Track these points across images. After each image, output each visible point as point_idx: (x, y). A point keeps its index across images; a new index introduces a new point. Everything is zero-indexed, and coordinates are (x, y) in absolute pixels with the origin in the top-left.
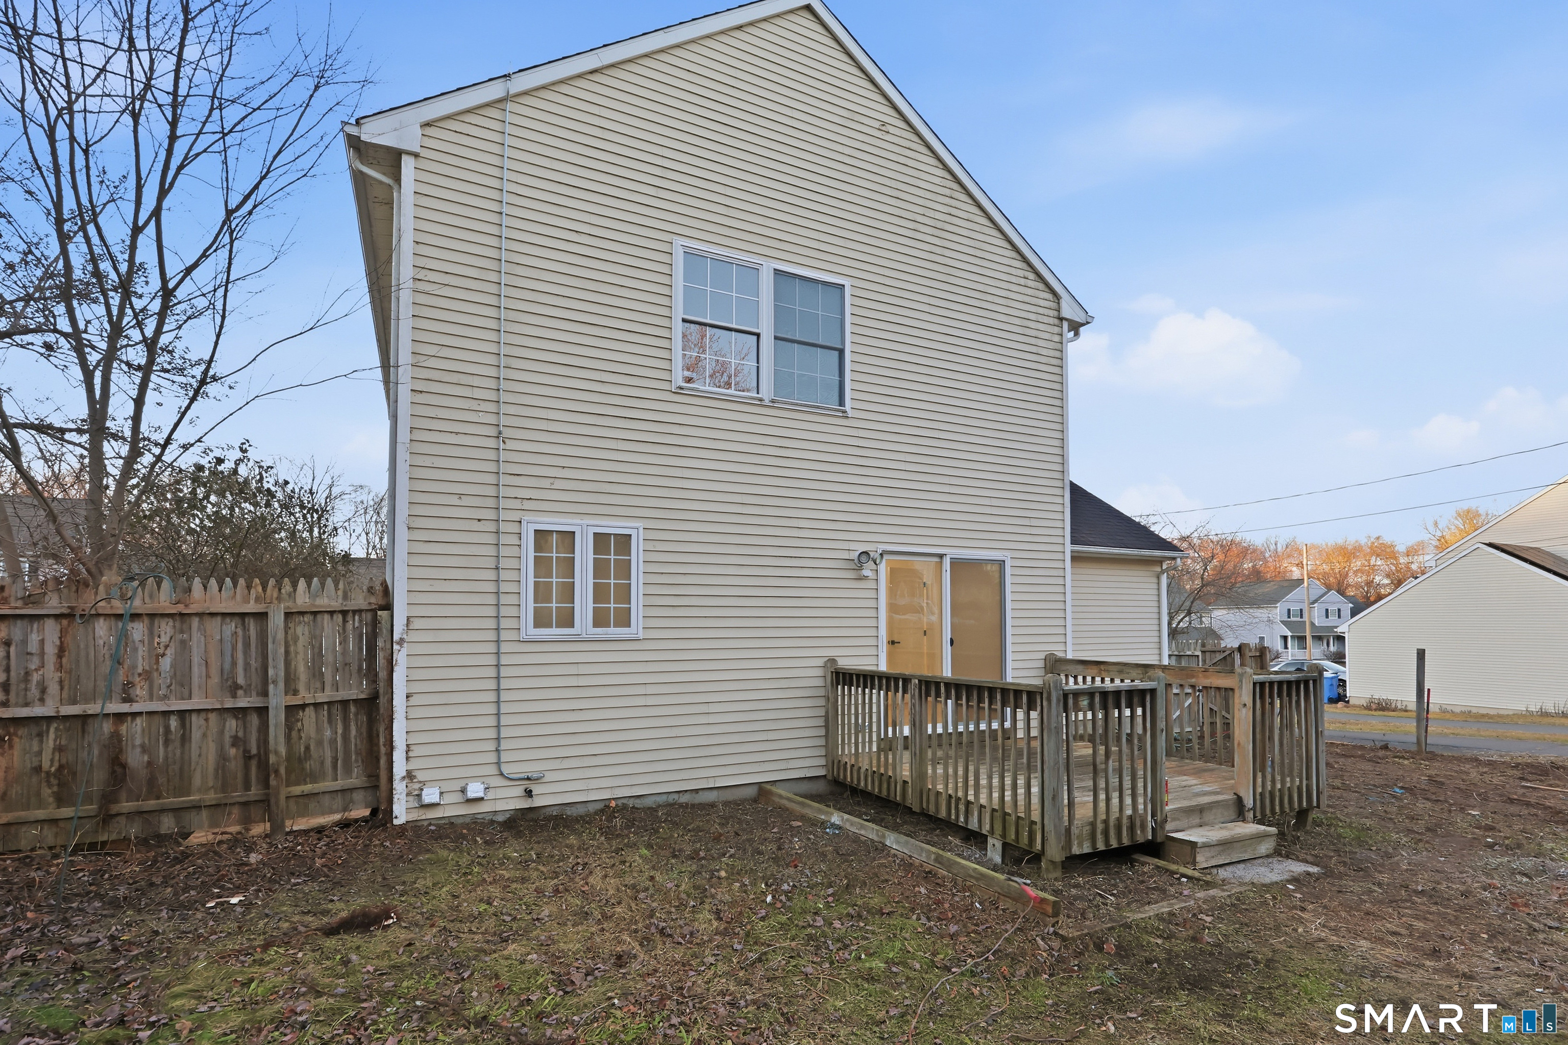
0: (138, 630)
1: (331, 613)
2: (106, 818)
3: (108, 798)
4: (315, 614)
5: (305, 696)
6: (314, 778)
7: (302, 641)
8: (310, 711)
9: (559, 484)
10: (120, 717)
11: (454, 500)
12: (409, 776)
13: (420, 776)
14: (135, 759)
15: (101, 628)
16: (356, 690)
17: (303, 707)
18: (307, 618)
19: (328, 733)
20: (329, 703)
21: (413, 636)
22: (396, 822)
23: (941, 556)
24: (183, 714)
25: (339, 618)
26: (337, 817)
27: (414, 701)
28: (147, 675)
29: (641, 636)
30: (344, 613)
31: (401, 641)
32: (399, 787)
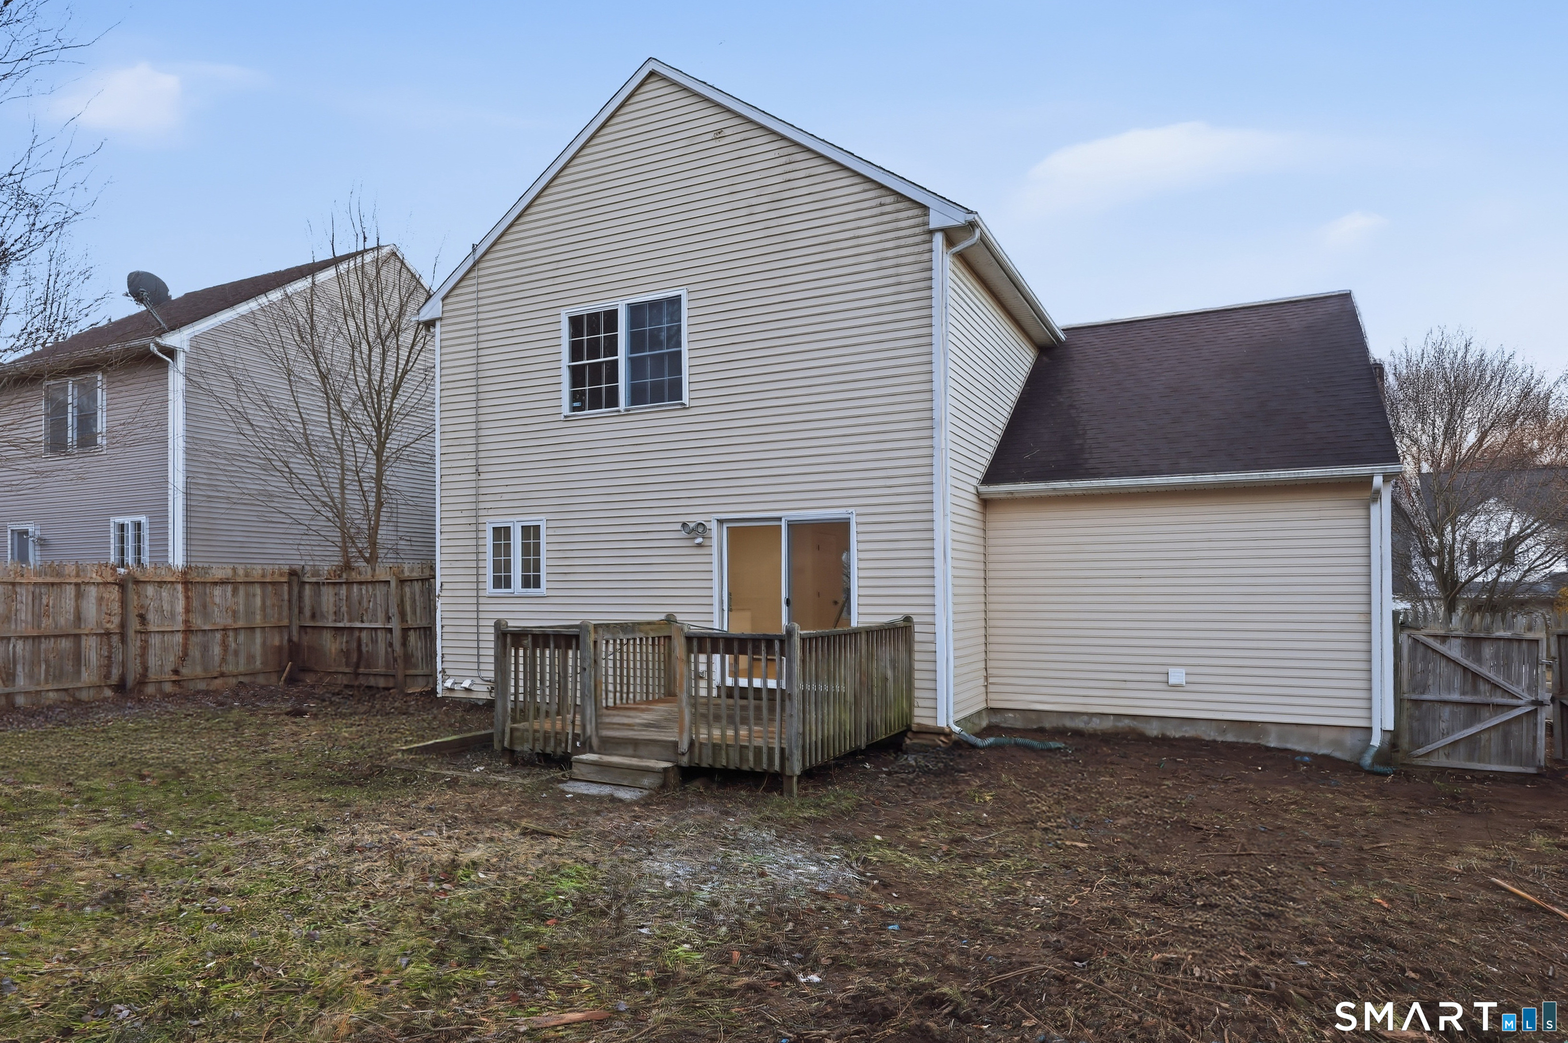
0: (364, 587)
1: (417, 580)
2: (357, 675)
3: (357, 666)
4: (411, 581)
5: (410, 623)
6: (415, 666)
7: (408, 594)
8: (412, 631)
9: (505, 497)
10: (361, 629)
11: (459, 514)
12: (443, 671)
13: (448, 672)
14: (364, 649)
15: (355, 588)
16: (424, 624)
17: (410, 629)
18: (409, 583)
19: (419, 644)
20: (420, 628)
21: (444, 593)
22: (439, 696)
23: (780, 519)
24: (376, 629)
25: (420, 583)
26: (419, 690)
27: (445, 630)
28: (366, 610)
29: (545, 593)
30: (422, 580)
31: (439, 596)
32: (439, 676)
